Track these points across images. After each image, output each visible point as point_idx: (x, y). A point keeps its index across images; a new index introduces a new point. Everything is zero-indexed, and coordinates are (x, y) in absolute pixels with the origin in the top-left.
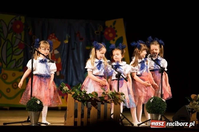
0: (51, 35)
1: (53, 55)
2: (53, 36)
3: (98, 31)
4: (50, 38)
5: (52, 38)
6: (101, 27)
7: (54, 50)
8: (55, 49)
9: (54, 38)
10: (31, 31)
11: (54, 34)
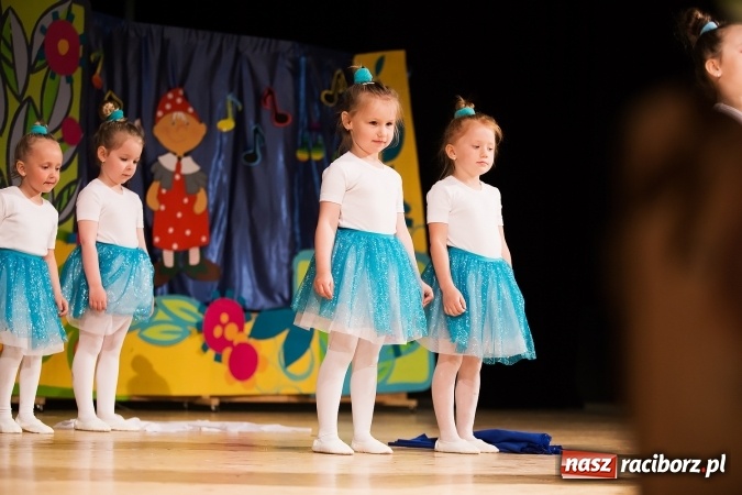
0: (170, 96)
1: (177, 177)
2: (179, 101)
3: (331, 93)
4: (168, 106)
5: (176, 108)
6: (339, 76)
7: (179, 159)
8: (186, 155)
9: (183, 108)
10: (98, 70)
11: (181, 92)
